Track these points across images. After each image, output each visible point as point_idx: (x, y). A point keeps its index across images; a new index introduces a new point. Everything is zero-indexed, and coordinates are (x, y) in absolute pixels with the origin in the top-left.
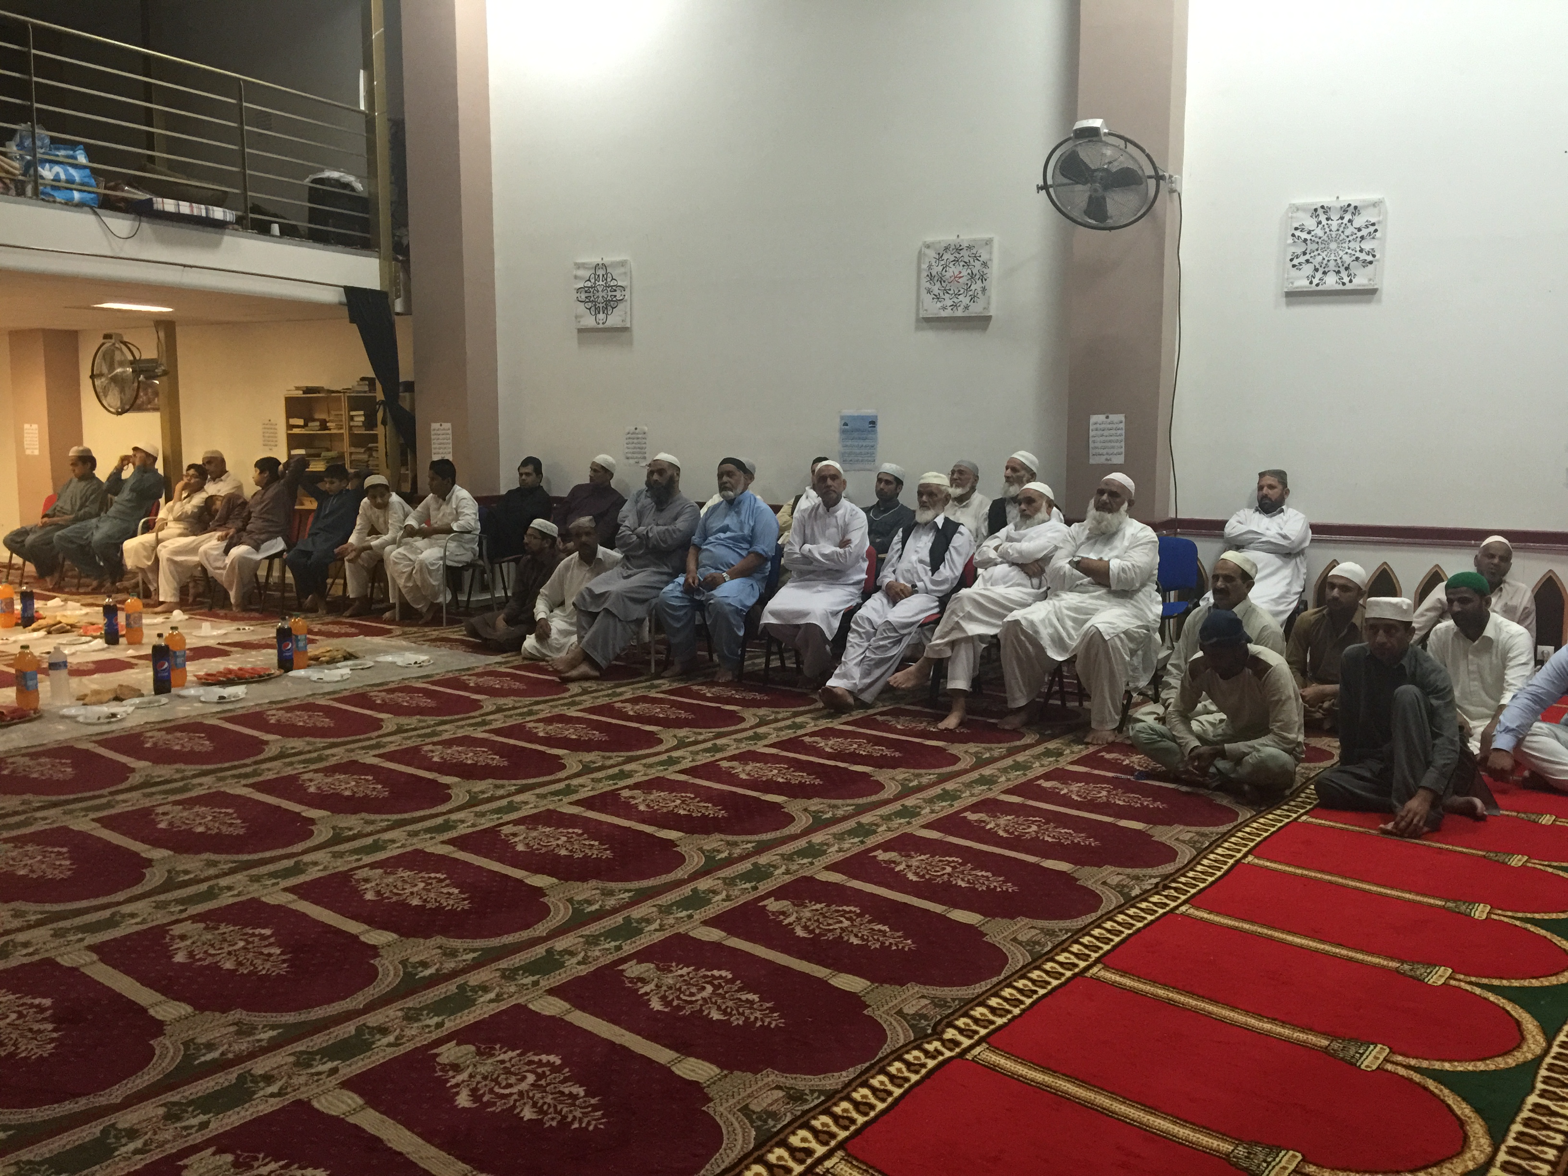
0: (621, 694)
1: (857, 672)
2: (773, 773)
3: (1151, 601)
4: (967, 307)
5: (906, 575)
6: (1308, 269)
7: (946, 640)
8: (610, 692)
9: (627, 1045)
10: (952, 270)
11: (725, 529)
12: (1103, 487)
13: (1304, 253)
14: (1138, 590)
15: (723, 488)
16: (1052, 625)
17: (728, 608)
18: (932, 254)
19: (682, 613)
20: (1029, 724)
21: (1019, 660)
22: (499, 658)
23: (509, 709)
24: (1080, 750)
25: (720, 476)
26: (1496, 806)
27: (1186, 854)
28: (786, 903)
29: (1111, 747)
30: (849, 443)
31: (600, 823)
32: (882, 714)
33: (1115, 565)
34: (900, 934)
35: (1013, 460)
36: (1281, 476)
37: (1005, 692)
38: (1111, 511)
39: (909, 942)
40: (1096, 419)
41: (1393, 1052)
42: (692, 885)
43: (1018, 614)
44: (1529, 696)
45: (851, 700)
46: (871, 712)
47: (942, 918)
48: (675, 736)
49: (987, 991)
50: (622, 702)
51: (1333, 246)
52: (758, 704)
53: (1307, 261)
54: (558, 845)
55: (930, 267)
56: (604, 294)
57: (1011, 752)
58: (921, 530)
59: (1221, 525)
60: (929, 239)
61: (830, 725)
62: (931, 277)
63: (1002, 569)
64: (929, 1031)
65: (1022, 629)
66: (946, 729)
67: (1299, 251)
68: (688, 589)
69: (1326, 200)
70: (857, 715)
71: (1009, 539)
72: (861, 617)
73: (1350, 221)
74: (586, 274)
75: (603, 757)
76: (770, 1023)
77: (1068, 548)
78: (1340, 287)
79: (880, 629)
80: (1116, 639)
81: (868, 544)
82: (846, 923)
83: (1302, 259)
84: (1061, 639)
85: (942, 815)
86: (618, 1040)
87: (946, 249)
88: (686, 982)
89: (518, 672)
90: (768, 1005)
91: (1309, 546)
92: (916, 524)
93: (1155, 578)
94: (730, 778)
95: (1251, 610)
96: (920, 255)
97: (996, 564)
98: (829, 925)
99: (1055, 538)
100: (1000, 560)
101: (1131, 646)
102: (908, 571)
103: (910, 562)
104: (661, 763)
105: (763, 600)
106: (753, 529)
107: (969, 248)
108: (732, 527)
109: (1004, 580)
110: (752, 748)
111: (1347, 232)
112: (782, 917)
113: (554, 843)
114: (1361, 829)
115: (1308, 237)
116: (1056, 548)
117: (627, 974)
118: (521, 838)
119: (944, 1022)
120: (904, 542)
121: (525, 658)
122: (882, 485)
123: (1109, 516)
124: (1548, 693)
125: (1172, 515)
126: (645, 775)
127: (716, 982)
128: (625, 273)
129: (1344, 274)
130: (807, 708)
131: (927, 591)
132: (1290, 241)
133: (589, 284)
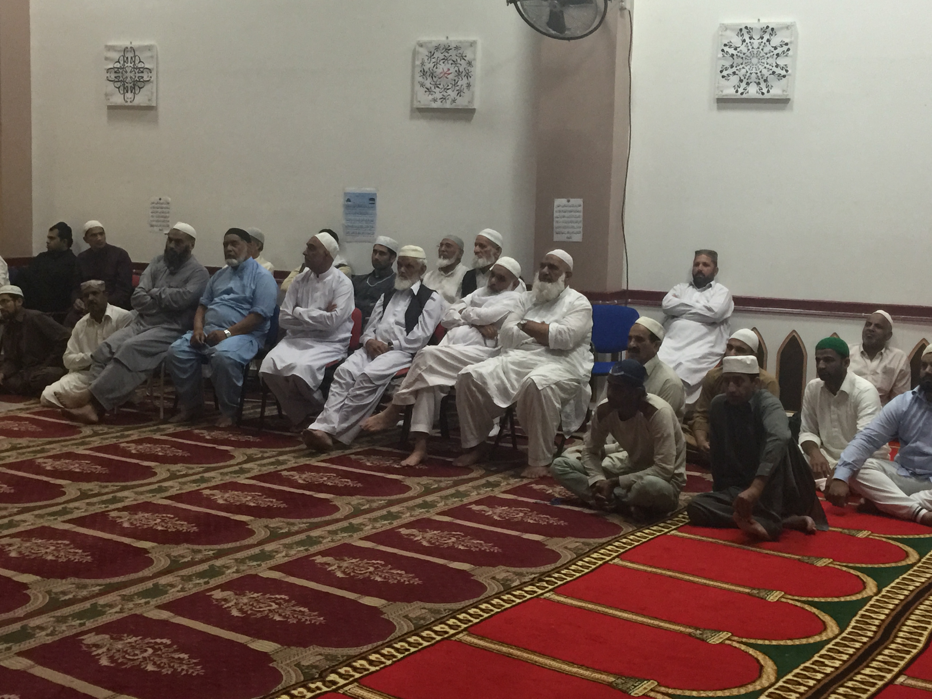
0: (128, 436)
1: (335, 417)
2: (248, 499)
3: (584, 359)
4: (454, 101)
5: (384, 334)
6: (734, 80)
7: (411, 389)
8: (118, 434)
9: (74, 687)
10: (442, 67)
11: (229, 291)
12: (544, 261)
13: (732, 66)
14: (573, 349)
15: (228, 255)
16: (499, 378)
17: (228, 361)
18: (424, 52)
19: (188, 365)
20: (478, 462)
21: (470, 407)
22: (21, 405)
23: (21, 448)
24: (515, 482)
25: (226, 244)
26: (826, 523)
27: (567, 556)
28: (229, 593)
29: (542, 480)
30: (351, 217)
31: (86, 536)
32: (356, 454)
33: (553, 327)
34: (316, 613)
35: (480, 238)
36: (713, 255)
37: (460, 435)
38: (551, 281)
39: (322, 618)
40: (559, 202)
41: (659, 685)
42: (155, 581)
43: (469, 369)
44: (864, 437)
45: (329, 442)
46: (347, 452)
47: (354, 602)
48: (169, 470)
49: (370, 650)
50: (127, 442)
51: (755, 60)
52: (248, 445)
53: (734, 73)
54: (46, 553)
55: (423, 64)
56: (132, 75)
57: (456, 484)
58: (399, 297)
59: (661, 295)
60: (424, 39)
61: (308, 463)
62: (424, 73)
63: (463, 330)
64: (317, 676)
65: (473, 380)
66: (408, 466)
67: (727, 64)
68: (195, 344)
69: (750, 21)
70: (335, 454)
71: (473, 304)
72: (343, 370)
73: (768, 40)
74: (116, 55)
75: (100, 486)
76: (193, 672)
77: (518, 312)
78: (760, 96)
79: (358, 381)
80: (548, 390)
81: (353, 307)
82: (274, 606)
83: (730, 71)
84: (506, 389)
85: (380, 530)
86: (67, 684)
87: (437, 48)
88: (133, 647)
89: (37, 417)
90: (194, 661)
91: (732, 316)
92: (395, 290)
93: (589, 340)
94: (210, 503)
95: (658, 366)
96: (415, 54)
97: (459, 325)
98: (260, 608)
99: (508, 305)
100: (463, 321)
101: (562, 395)
102: (386, 331)
103: (389, 324)
104: (151, 491)
105: (261, 355)
106: (254, 292)
107: (457, 48)
108: (235, 290)
109: (464, 340)
110: (234, 480)
111: (766, 50)
112: (223, 603)
113: (43, 551)
114: (714, 540)
115: (735, 52)
116: (510, 312)
117: (85, 642)
118: (15, 547)
119: (329, 670)
120: (385, 306)
121: (44, 406)
122: (377, 256)
123: (549, 285)
124: (879, 435)
125: (624, 287)
126: (135, 500)
127: (157, 647)
128: (152, 57)
129: (763, 85)
130: (292, 448)
131: (401, 348)
132: (720, 55)
133: (118, 65)
